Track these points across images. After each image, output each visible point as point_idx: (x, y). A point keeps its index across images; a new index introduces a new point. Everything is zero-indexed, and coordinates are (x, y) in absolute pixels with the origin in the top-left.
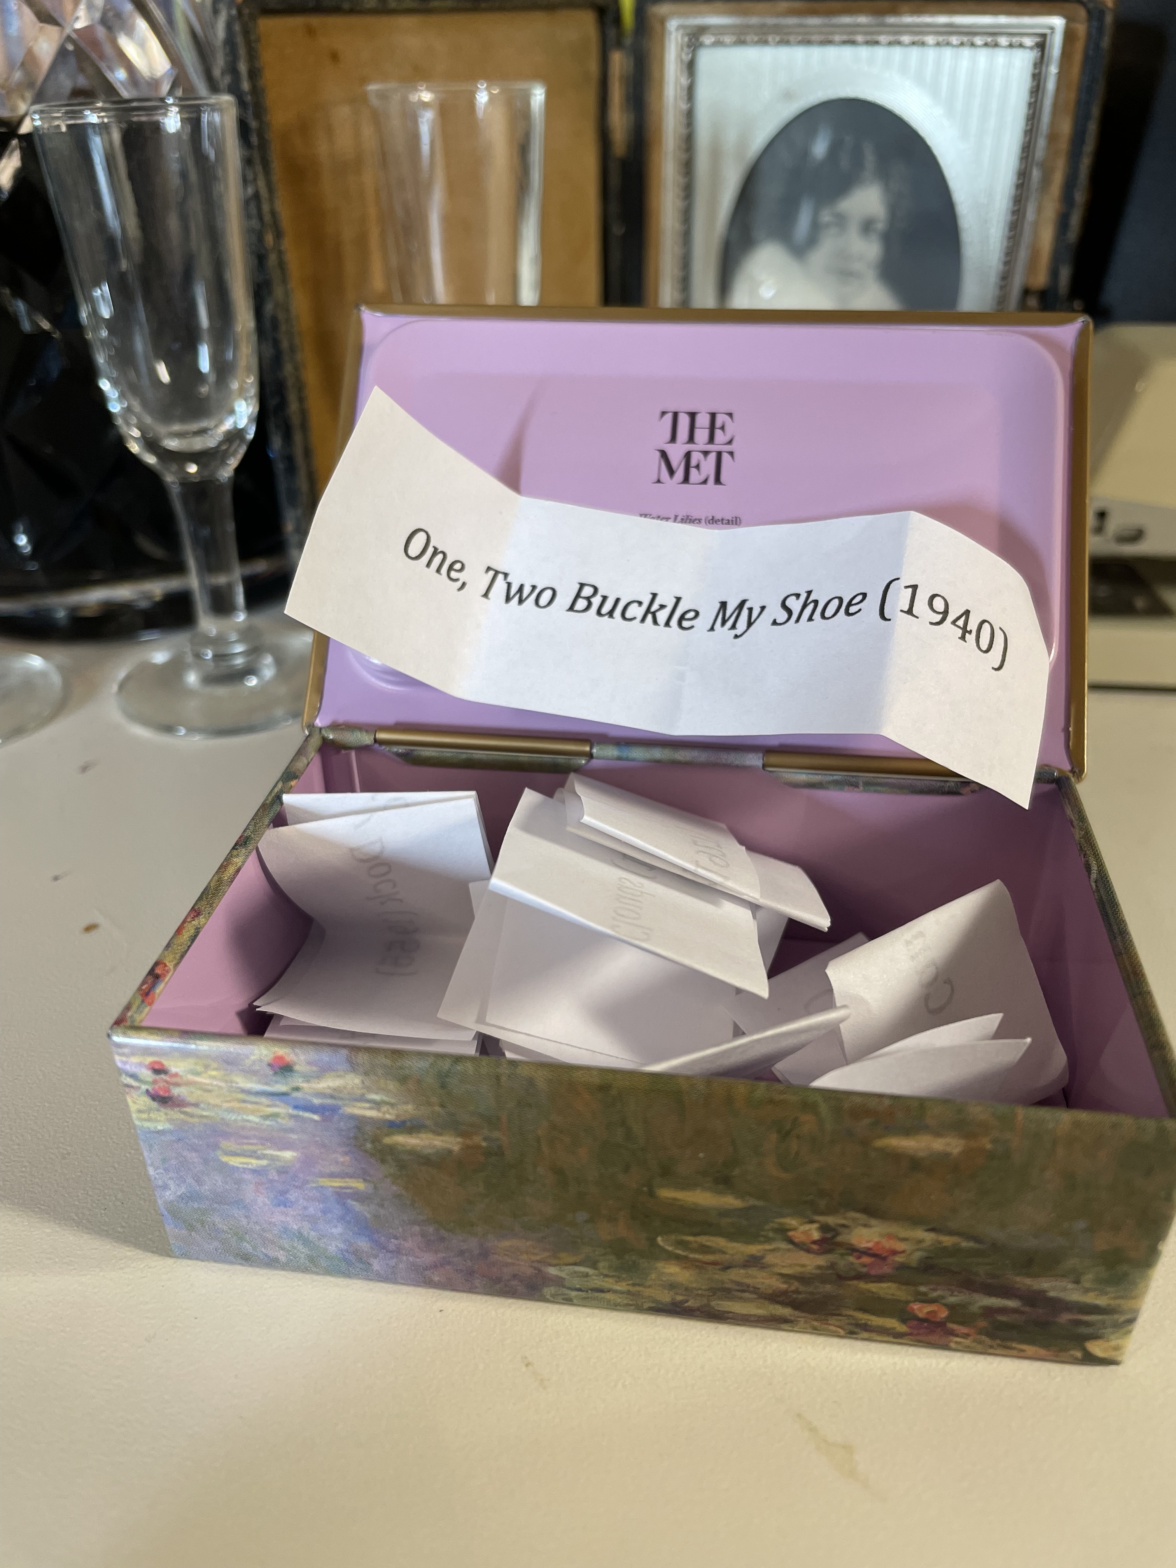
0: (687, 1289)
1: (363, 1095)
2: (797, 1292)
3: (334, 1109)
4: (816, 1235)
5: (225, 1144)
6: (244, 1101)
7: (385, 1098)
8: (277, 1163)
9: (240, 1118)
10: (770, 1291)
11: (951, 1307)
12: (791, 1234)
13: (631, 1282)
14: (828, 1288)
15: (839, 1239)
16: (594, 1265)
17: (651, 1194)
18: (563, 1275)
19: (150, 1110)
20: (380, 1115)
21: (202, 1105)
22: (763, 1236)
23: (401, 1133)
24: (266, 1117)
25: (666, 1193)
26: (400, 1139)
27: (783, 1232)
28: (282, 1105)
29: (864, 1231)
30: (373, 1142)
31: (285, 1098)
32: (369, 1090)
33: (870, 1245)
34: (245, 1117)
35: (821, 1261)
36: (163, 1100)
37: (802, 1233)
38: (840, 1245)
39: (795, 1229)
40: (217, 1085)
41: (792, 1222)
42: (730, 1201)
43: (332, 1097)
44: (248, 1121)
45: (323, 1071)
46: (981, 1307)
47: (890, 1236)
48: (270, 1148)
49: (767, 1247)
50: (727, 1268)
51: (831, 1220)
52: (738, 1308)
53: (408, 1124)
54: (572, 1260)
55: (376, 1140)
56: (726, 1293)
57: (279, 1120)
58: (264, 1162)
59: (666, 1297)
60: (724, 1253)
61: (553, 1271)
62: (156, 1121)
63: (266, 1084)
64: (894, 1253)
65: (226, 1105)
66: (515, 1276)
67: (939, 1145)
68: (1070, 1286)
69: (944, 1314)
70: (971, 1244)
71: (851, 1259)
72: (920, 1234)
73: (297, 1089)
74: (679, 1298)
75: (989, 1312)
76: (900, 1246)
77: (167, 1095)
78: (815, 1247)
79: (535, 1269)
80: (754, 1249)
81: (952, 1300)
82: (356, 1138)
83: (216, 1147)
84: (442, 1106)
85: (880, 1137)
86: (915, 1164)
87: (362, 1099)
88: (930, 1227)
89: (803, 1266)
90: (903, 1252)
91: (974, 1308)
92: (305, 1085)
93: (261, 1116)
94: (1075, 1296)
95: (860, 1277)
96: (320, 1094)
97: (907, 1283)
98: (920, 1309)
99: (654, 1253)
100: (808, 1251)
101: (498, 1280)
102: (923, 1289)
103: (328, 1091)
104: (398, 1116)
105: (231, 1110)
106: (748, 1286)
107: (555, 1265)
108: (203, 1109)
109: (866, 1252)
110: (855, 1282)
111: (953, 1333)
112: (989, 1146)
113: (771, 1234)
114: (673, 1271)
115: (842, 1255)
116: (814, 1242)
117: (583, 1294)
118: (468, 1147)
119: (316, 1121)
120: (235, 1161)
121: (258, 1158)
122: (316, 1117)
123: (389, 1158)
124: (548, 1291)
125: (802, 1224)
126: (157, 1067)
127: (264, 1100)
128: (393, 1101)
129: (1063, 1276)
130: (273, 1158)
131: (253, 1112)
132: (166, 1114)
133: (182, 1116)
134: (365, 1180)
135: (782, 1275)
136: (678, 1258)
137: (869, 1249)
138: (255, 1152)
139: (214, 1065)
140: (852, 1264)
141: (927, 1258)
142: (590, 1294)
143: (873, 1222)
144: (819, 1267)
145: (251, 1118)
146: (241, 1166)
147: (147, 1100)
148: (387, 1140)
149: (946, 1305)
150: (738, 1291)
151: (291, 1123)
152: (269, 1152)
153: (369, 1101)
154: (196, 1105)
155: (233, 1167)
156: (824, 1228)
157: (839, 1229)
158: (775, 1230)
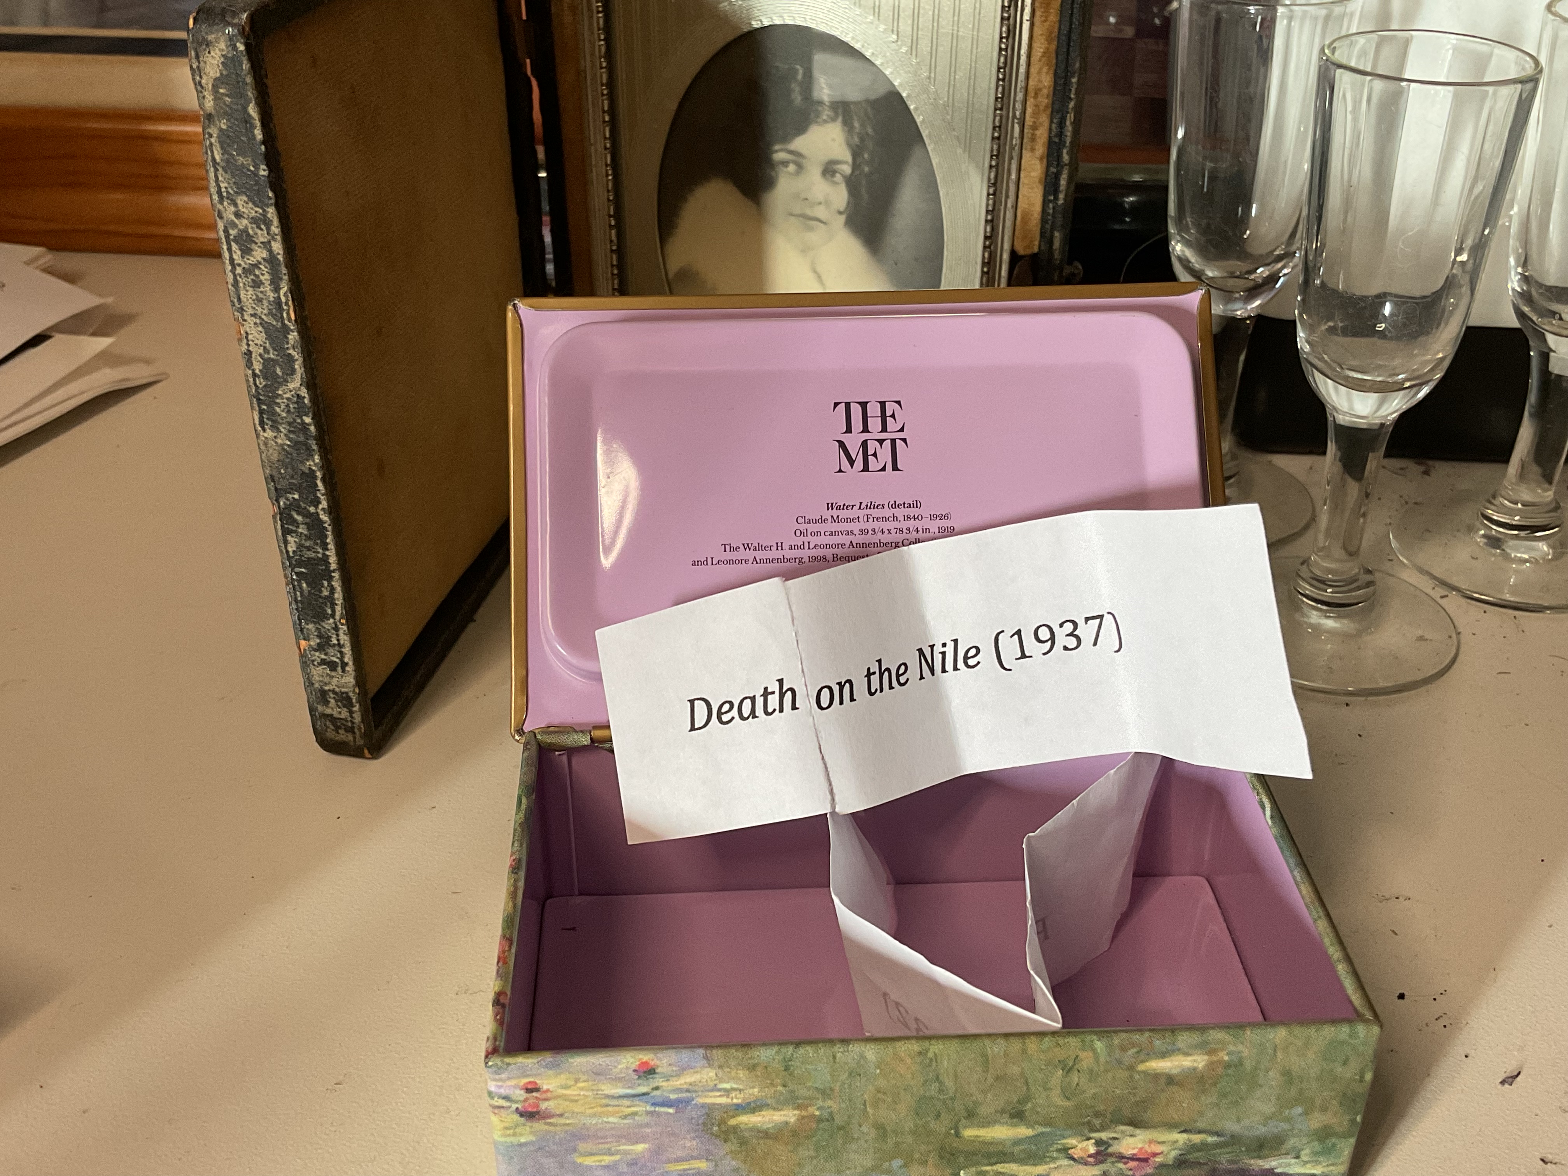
1: (715, 1085)
3: (688, 1101)
4: (1092, 1150)
5: (582, 1146)
6: (607, 1106)
7: (735, 1086)
8: (628, 1156)
9: (600, 1121)
12: (1070, 1152)
15: (1110, 1150)
17: (957, 1135)
19: (517, 1126)
20: (729, 1101)
21: (566, 1115)
22: (1049, 1157)
23: (746, 1113)
24: (625, 1117)
25: (969, 1133)
26: (744, 1119)
27: (1065, 1151)
28: (641, 1104)
29: (1130, 1140)
30: (719, 1125)
31: (645, 1097)
32: (722, 1081)
33: (1135, 1151)
34: (605, 1119)
35: (1096, 1171)
36: (530, 1115)
37: (1081, 1149)
38: (1111, 1155)
39: (1074, 1147)
40: (584, 1095)
41: (1072, 1141)
42: (1024, 1131)
43: (688, 1091)
44: (608, 1122)
45: (683, 1070)
47: (1151, 1142)
48: (624, 1144)
49: (1052, 1165)
51: (1104, 1136)
53: (752, 1104)
55: (723, 1122)
57: (636, 1118)
58: (617, 1157)
62: (521, 1135)
63: (629, 1087)
64: (1155, 1155)
65: (588, 1111)
67: (1188, 1062)
68: (1293, 1161)
70: (1215, 1138)
71: (1121, 1165)
72: (1175, 1136)
73: (657, 1088)
76: (1158, 1149)
77: (535, 1110)
78: (1091, 1160)
80: (1041, 1169)
82: (704, 1124)
83: (575, 1150)
84: (784, 1086)
85: (1142, 1062)
86: (1170, 1080)
87: (715, 1089)
88: (1182, 1129)
90: (1162, 1153)
92: (664, 1084)
93: (620, 1117)
94: (1297, 1169)
96: (678, 1090)
100: (1086, 1164)
103: (685, 1086)
104: (744, 1099)
105: (594, 1115)
108: (568, 1118)
109: (1133, 1158)
112: (1226, 1058)
113: (1055, 1155)
115: (1113, 1163)
116: (1090, 1156)
118: (803, 1117)
119: (670, 1114)
120: (589, 1161)
121: (612, 1154)
122: (671, 1111)
123: (732, 1136)
125: (1079, 1142)
126: (530, 1087)
127: (626, 1102)
128: (741, 1087)
129: (1287, 1154)
130: (626, 1153)
131: (613, 1114)
132: (531, 1127)
133: (547, 1127)
134: (707, 1160)
137: (1135, 1155)
138: (609, 1149)
139: (585, 1077)
140: (1121, 1169)
141: (1180, 1155)
143: (1138, 1131)
145: (611, 1119)
146: (594, 1164)
147: (516, 1117)
148: (733, 1122)
151: (646, 1119)
152: (622, 1148)
153: (720, 1090)
154: (561, 1115)
155: (587, 1166)
156: (1099, 1143)
157: (1110, 1141)
158: (1058, 1150)
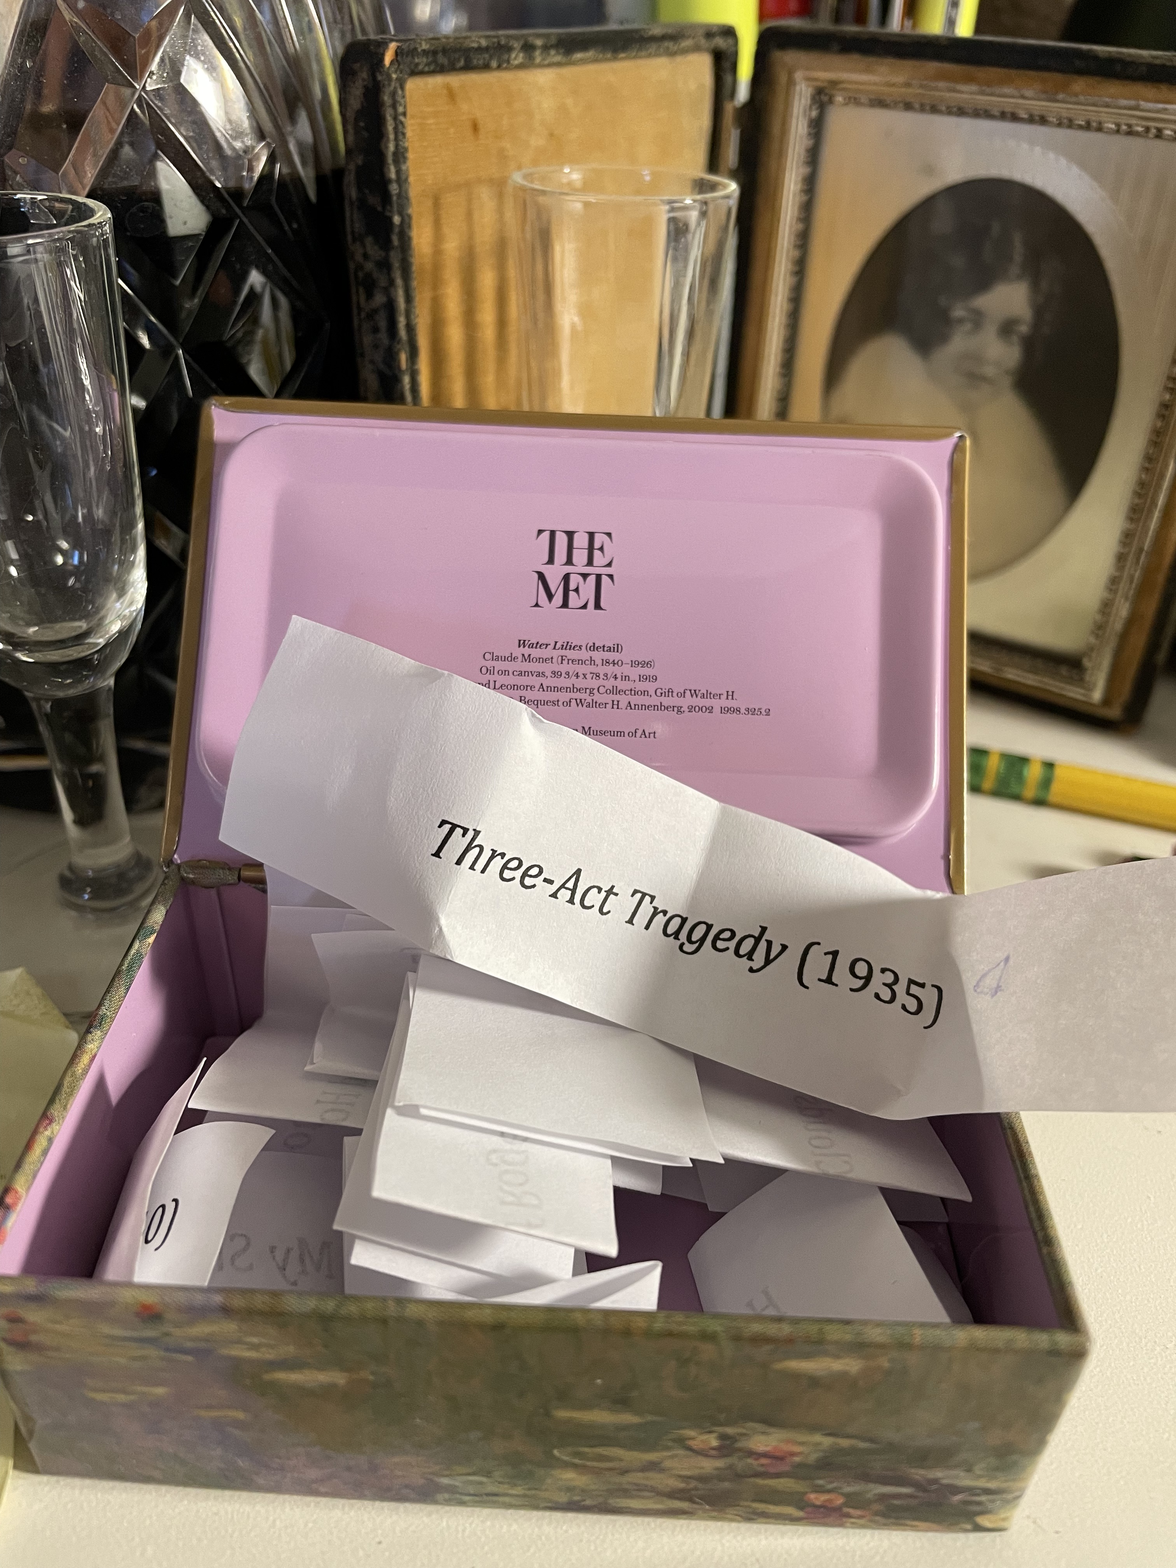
0: (583, 1491)
1: (240, 1338)
2: (696, 1489)
3: (208, 1351)
4: (715, 1443)
5: (91, 1382)
6: (110, 1346)
7: (263, 1340)
8: (147, 1398)
9: (106, 1360)
10: (669, 1489)
11: (847, 1496)
12: (689, 1442)
13: (527, 1487)
14: (726, 1485)
15: (739, 1445)
16: (488, 1474)
17: (548, 1414)
18: (457, 1484)
20: (260, 1355)
21: (64, 1350)
22: (661, 1445)
23: (282, 1370)
24: (135, 1359)
25: (562, 1414)
26: (281, 1376)
27: (681, 1442)
28: (151, 1348)
29: (762, 1438)
30: (252, 1378)
31: (154, 1342)
32: (246, 1334)
33: (768, 1449)
34: (111, 1359)
35: (720, 1463)
36: (22, 1345)
37: (700, 1441)
38: (740, 1450)
39: (693, 1439)
40: (79, 1332)
41: (691, 1433)
42: (629, 1418)
44: (114, 1362)
45: (197, 1318)
46: (875, 1495)
47: (788, 1441)
48: (140, 1385)
49: (665, 1454)
50: (624, 1472)
51: (730, 1430)
52: (634, 1504)
53: (289, 1362)
54: (465, 1471)
55: (255, 1376)
56: (625, 1493)
57: (149, 1361)
58: (134, 1398)
59: (563, 1498)
60: (621, 1460)
61: (445, 1481)
63: (132, 1330)
64: (793, 1454)
65: (90, 1349)
66: (407, 1486)
67: (837, 1366)
68: (962, 1474)
69: (840, 1501)
70: (868, 1445)
71: (749, 1461)
72: (818, 1438)
73: (167, 1334)
74: (576, 1498)
75: (883, 1497)
76: (798, 1449)
77: (24, 1340)
78: (713, 1452)
79: (427, 1479)
80: (653, 1456)
81: (848, 1489)
82: (233, 1375)
83: (81, 1384)
84: (326, 1347)
85: (780, 1361)
86: (814, 1381)
87: (239, 1342)
88: (828, 1432)
89: (703, 1468)
90: (801, 1453)
91: (869, 1496)
92: (177, 1332)
93: (129, 1358)
94: (967, 1482)
95: (757, 1475)
96: (193, 1339)
97: (804, 1478)
98: (816, 1498)
99: (551, 1462)
100: (707, 1456)
101: (389, 1489)
102: (820, 1482)
103: (202, 1336)
104: (278, 1356)
105: (96, 1354)
106: (646, 1486)
107: (447, 1476)
108: (65, 1353)
109: (765, 1455)
110: (752, 1480)
111: (849, 1516)
112: (887, 1365)
113: (670, 1444)
114: (569, 1476)
115: (741, 1458)
116: (713, 1449)
117: (477, 1498)
118: (354, 1381)
119: (189, 1362)
120: (103, 1397)
121: (128, 1394)
122: (190, 1358)
123: (270, 1391)
124: (440, 1497)
125: (700, 1434)
126: (11, 1317)
127: (133, 1345)
128: (272, 1342)
129: (957, 1466)
130: (144, 1394)
131: (119, 1355)
132: (24, 1358)
133: (43, 1359)
134: (243, 1410)
135: (680, 1476)
136: (575, 1466)
137: (769, 1452)
138: (124, 1388)
140: (752, 1464)
141: (824, 1457)
142: (485, 1498)
143: (772, 1430)
144: (717, 1469)
145: (118, 1359)
146: (109, 1401)
148: (267, 1377)
149: (842, 1494)
150: (635, 1490)
151: (163, 1364)
153: (246, 1344)
154: (57, 1349)
155: (100, 1401)
156: (723, 1437)
157: (738, 1438)
158: (674, 1440)
